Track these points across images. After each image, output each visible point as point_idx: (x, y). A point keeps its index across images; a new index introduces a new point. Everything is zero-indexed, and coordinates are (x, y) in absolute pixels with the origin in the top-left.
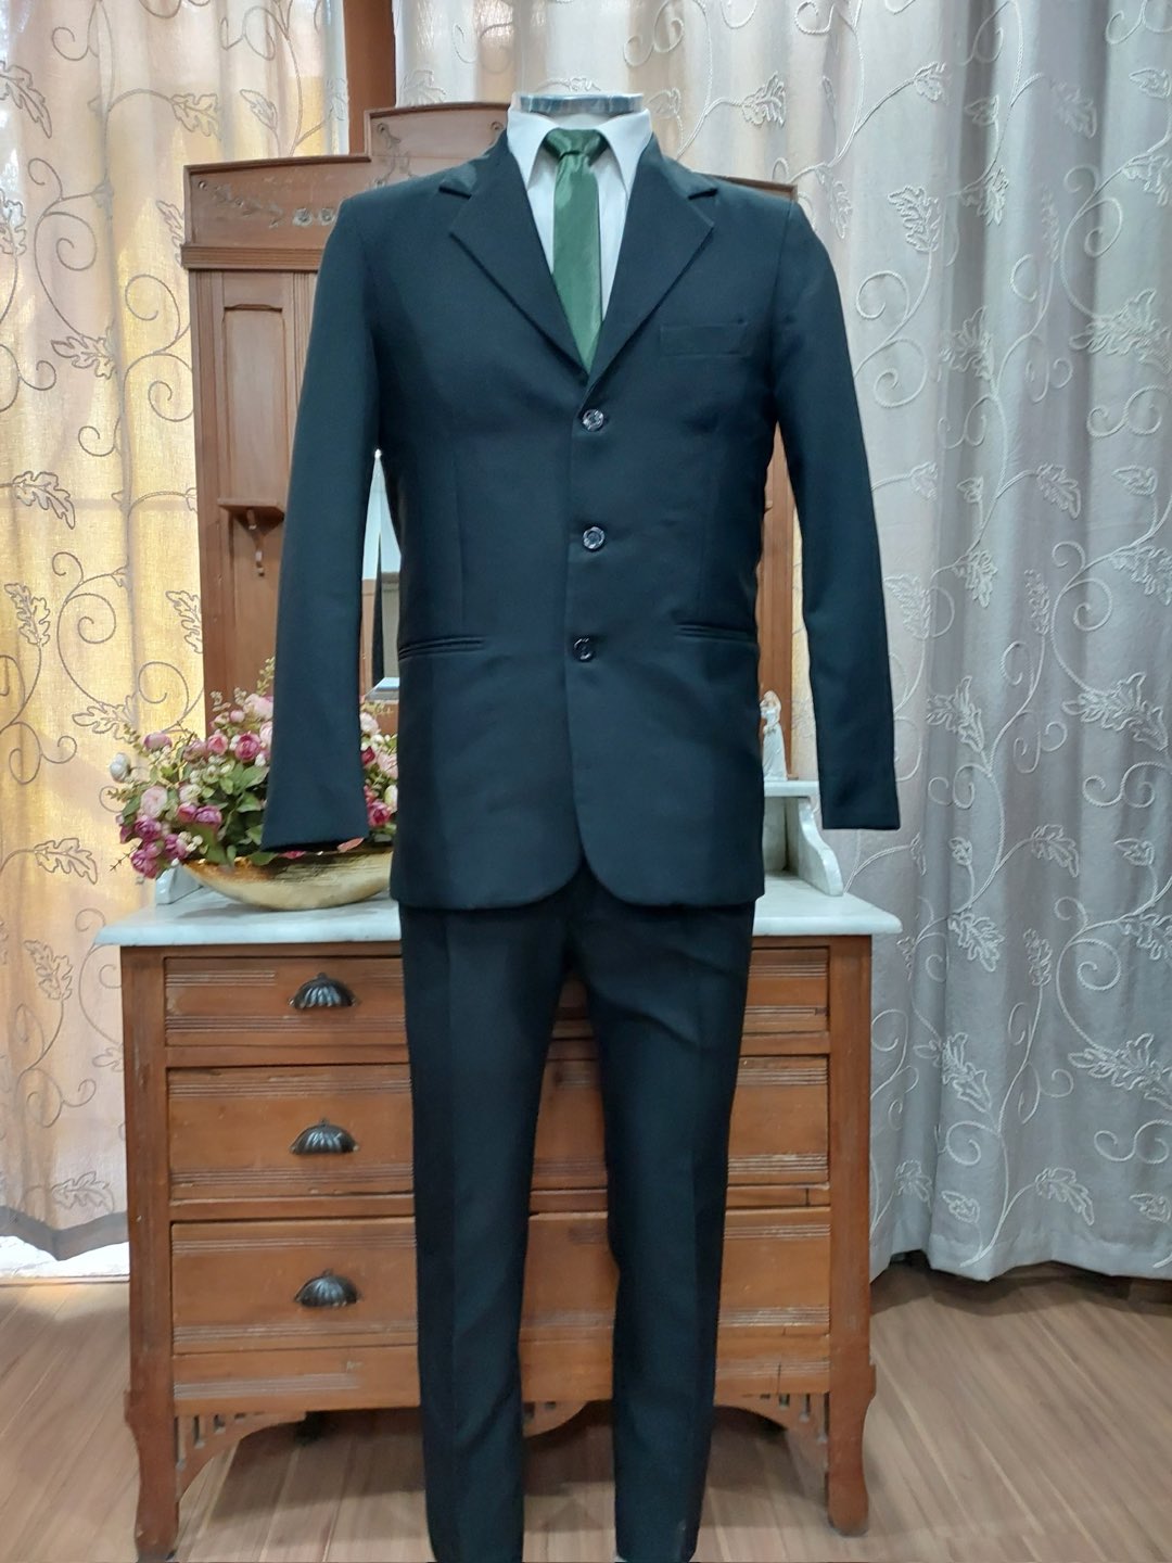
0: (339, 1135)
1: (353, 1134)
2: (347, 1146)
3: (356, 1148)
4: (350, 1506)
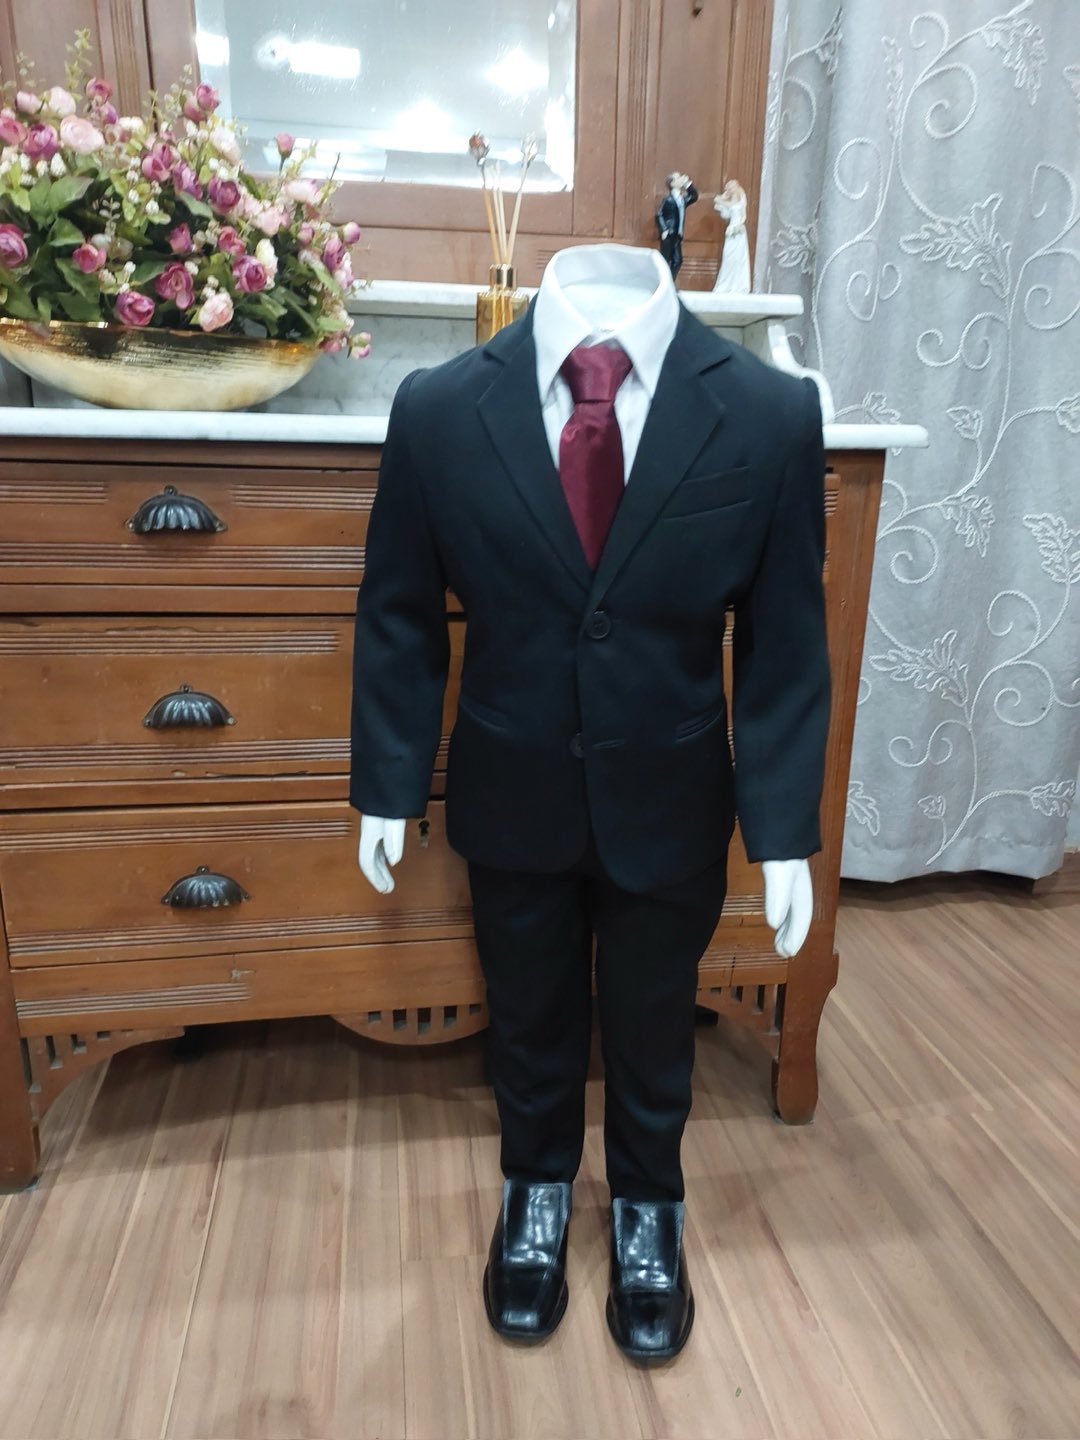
0: (209, 704)
1: (226, 703)
2: (218, 719)
3: (230, 721)
4: (242, 1122)
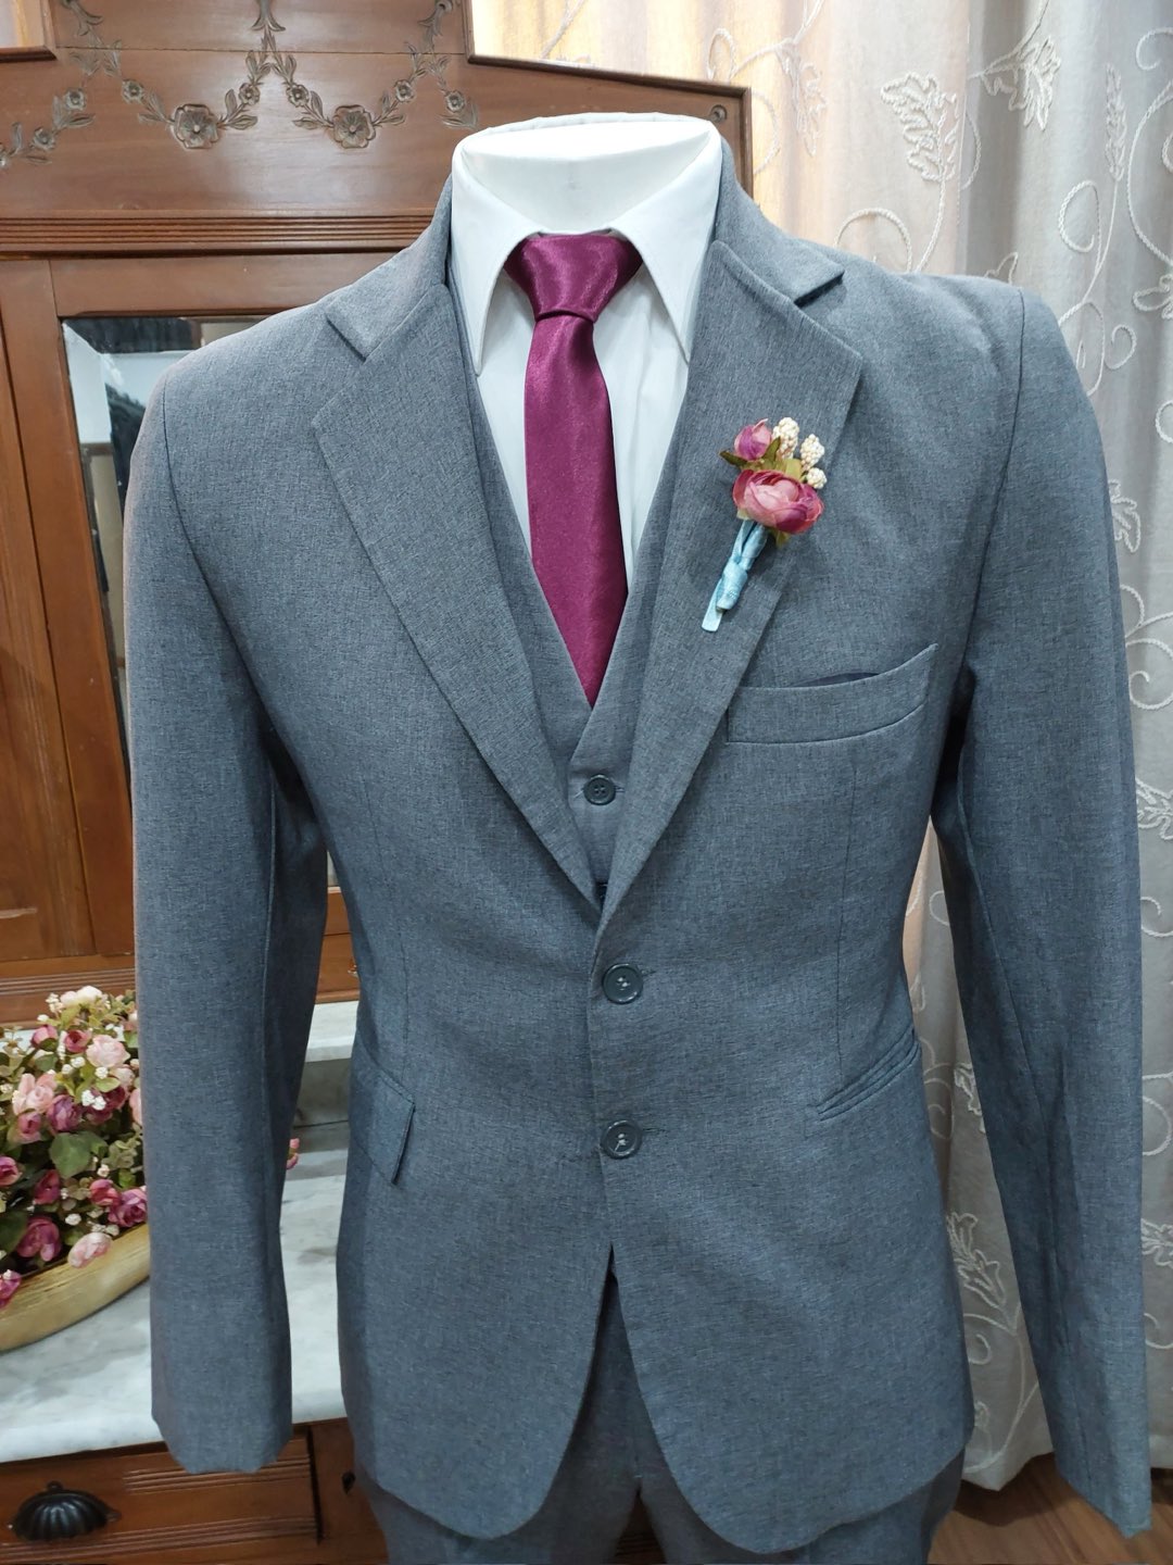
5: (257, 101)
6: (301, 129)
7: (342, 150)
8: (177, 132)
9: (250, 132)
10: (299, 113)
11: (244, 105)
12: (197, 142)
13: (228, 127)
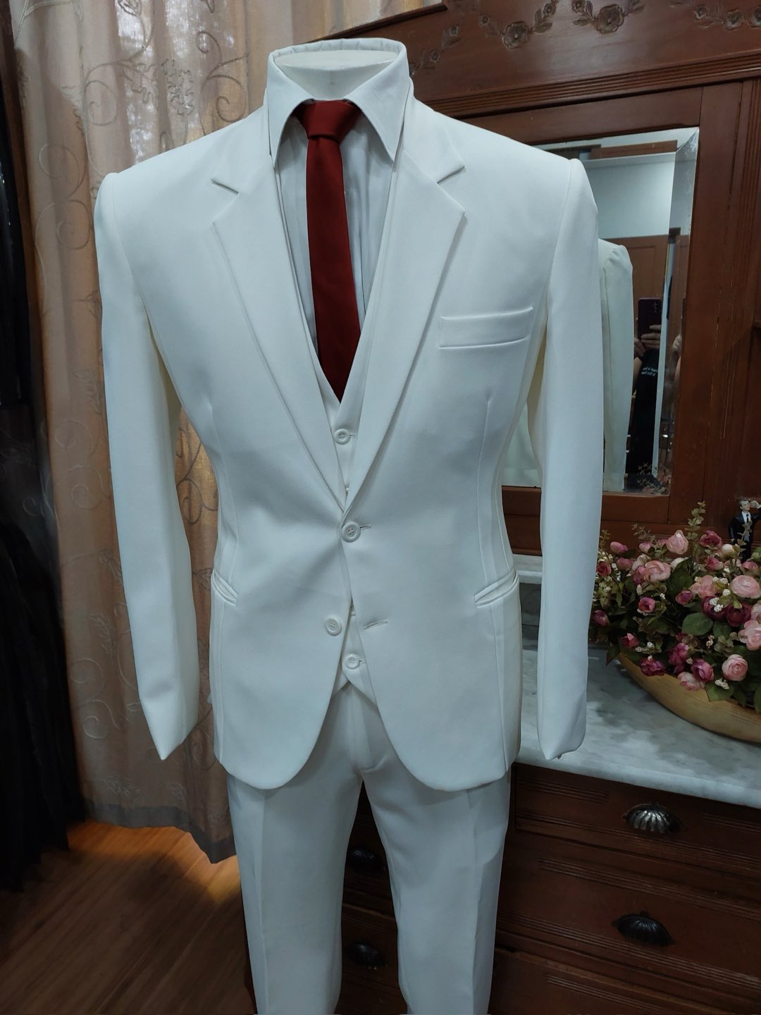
5: (554, 13)
6: (578, 26)
7: (601, 35)
8: (505, 40)
9: (547, 32)
10: (578, 16)
11: (545, 17)
12: (515, 45)
13: (535, 33)
